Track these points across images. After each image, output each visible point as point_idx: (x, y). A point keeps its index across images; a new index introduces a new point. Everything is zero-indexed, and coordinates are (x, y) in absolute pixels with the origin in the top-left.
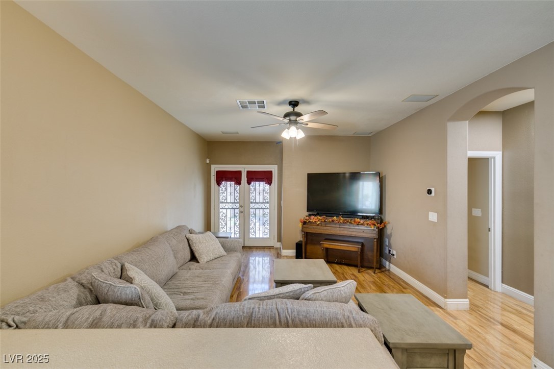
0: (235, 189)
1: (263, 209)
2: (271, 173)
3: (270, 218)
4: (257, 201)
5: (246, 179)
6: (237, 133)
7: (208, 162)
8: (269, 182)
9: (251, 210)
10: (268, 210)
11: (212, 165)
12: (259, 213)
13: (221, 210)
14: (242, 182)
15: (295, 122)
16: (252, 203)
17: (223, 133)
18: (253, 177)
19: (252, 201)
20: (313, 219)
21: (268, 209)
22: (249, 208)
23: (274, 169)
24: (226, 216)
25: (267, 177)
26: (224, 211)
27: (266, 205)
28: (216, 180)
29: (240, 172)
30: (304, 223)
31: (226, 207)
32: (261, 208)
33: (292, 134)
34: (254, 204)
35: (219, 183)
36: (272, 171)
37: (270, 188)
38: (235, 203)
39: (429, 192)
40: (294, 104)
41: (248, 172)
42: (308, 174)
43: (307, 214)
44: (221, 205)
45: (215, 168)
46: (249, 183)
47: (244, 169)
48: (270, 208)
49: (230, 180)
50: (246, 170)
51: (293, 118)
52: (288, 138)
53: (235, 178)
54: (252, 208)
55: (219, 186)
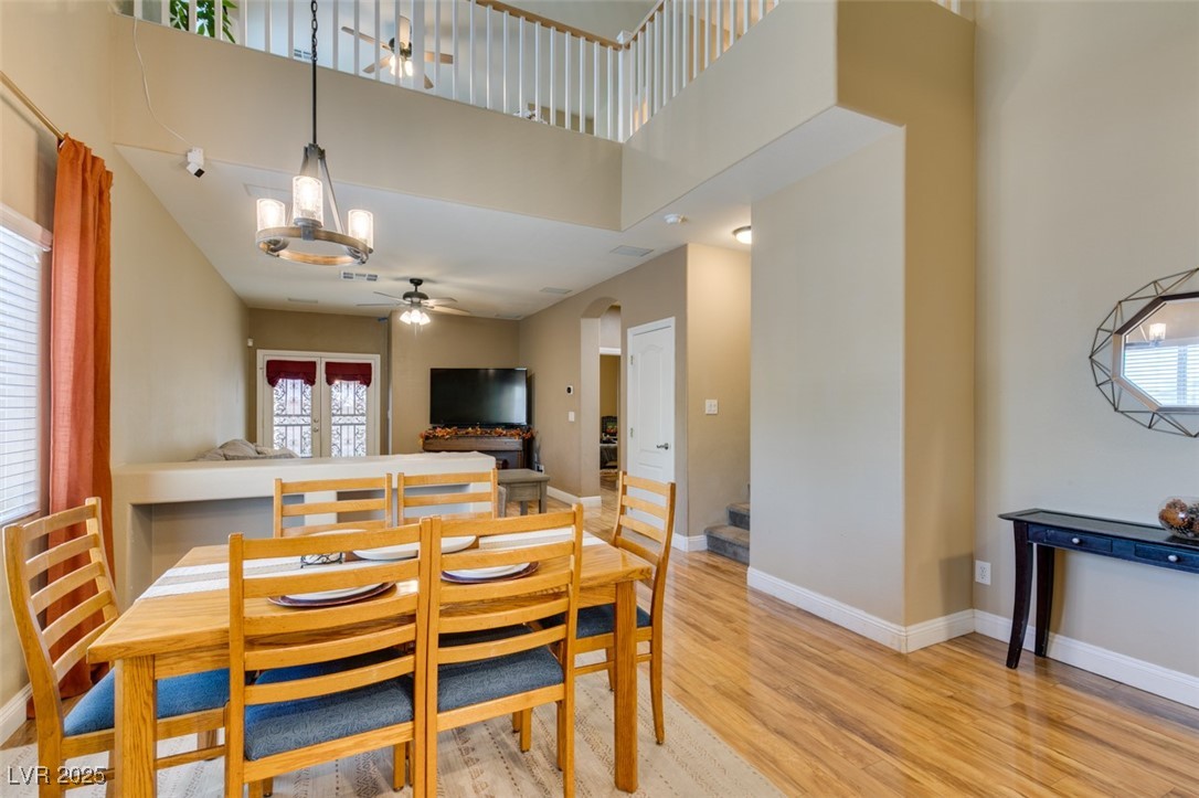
0: (303, 393)
1: (301, 425)
2: (368, 366)
3: (367, 440)
4: (344, 412)
5: (324, 376)
6: (317, 302)
7: (250, 344)
8: (367, 381)
9: (333, 428)
10: (364, 427)
11: (258, 351)
12: (348, 432)
13: (275, 428)
14: (317, 380)
15: (419, 305)
16: (334, 415)
17: (290, 300)
18: (336, 372)
19: (334, 412)
20: (440, 432)
21: (363, 424)
22: (331, 424)
23: (375, 361)
24: (286, 438)
25: (361, 374)
26: (283, 429)
27: (360, 418)
28: (268, 376)
29: (313, 365)
30: (427, 438)
31: (285, 423)
32: (298, 425)
33: (415, 318)
34: (338, 418)
35: (272, 382)
36: (370, 364)
37: (366, 390)
38: (302, 415)
39: (569, 390)
40: (417, 282)
41: (328, 364)
42: (432, 370)
43: (430, 426)
44: (277, 420)
45: (264, 356)
46: (330, 382)
47: (321, 359)
48: (367, 424)
49: (294, 376)
50: (324, 361)
51: (416, 300)
52: (409, 323)
53: (305, 373)
54: (335, 425)
55: (274, 386)
